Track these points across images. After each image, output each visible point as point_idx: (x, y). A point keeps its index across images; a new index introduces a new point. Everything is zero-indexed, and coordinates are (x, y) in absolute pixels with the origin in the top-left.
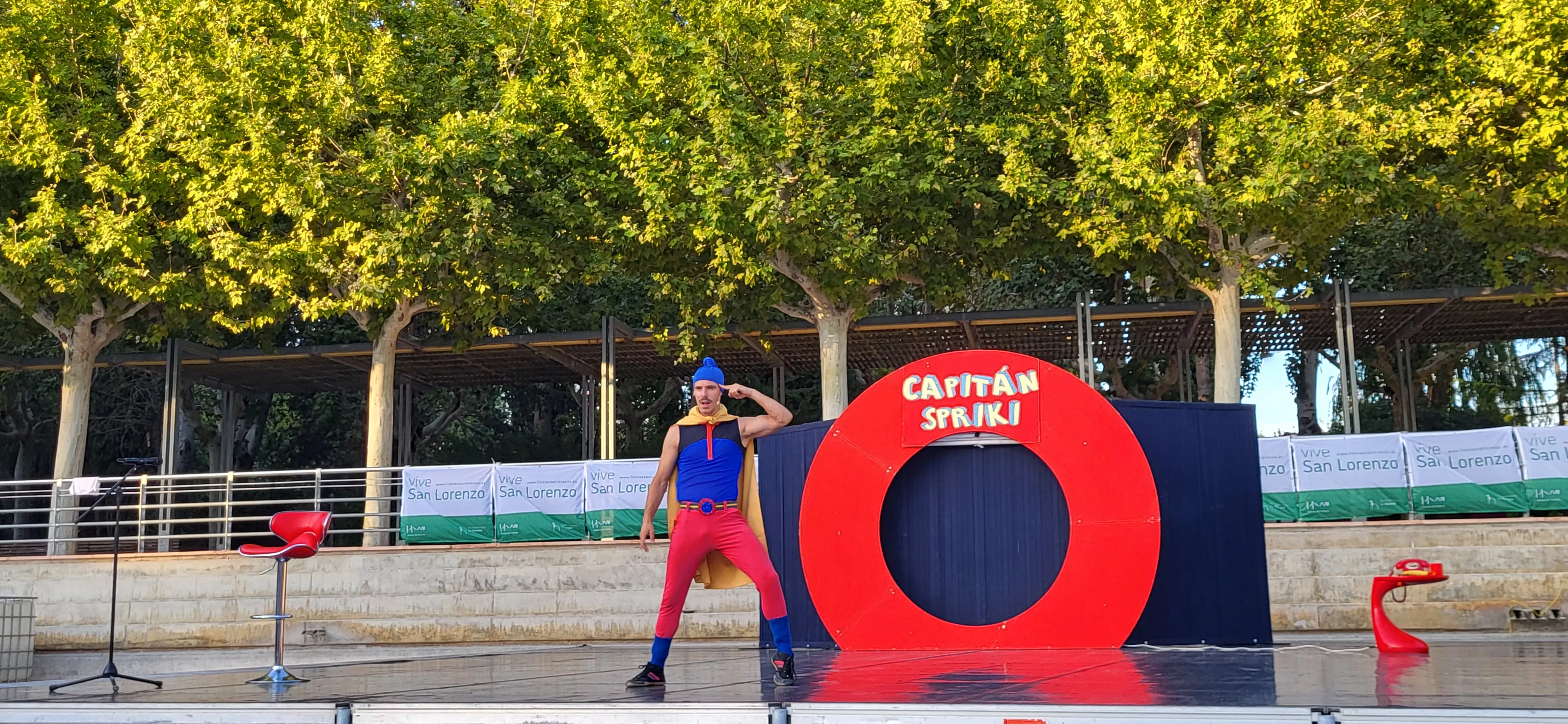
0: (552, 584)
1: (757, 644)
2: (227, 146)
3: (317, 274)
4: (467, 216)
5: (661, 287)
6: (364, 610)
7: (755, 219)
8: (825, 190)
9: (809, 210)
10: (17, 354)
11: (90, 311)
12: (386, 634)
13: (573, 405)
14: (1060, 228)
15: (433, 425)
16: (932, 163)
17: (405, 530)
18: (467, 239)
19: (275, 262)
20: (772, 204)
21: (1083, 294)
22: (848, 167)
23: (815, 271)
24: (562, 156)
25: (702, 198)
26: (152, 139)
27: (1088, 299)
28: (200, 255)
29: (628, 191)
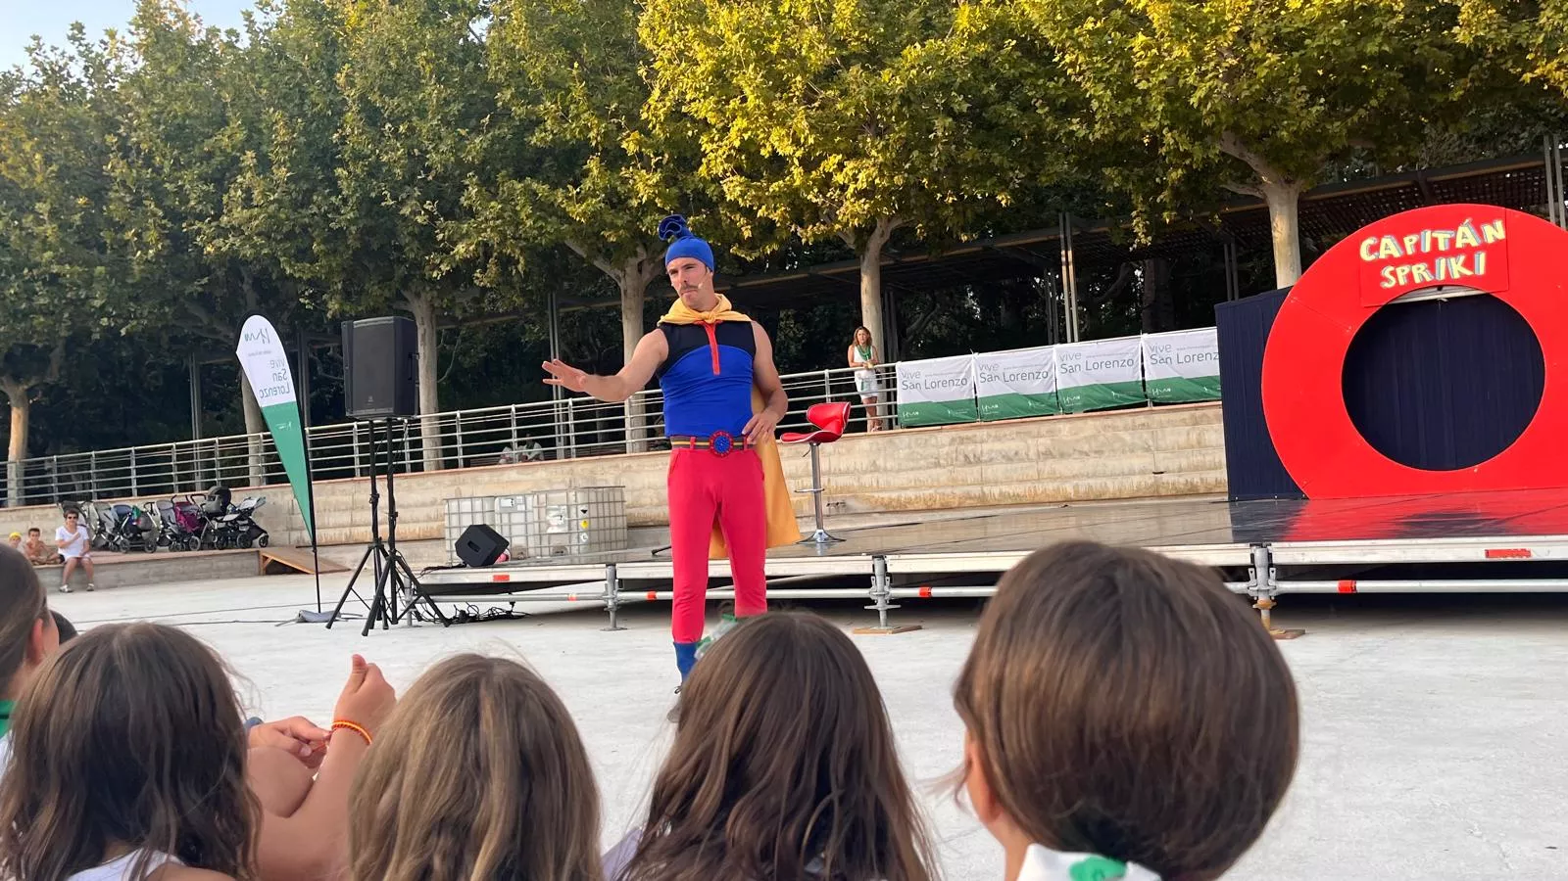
0: (1032, 454)
1: (1226, 498)
2: (727, 103)
3: (810, 204)
4: (931, 136)
5: (1112, 180)
6: (875, 484)
7: (1199, 105)
8: (1269, 67)
9: (1253, 89)
10: (584, 296)
11: (635, 254)
12: (894, 504)
13: (1036, 297)
14: (1523, 72)
15: (914, 325)
16: (1381, 25)
17: (904, 416)
18: (933, 157)
19: (774, 196)
20: (1216, 87)
21: (1551, 138)
22: (1290, 41)
23: (1261, 148)
24: (1012, 71)
25: (1146, 93)
26: (668, 104)
27: (1556, 141)
28: (715, 198)
29: (1076, 94)
